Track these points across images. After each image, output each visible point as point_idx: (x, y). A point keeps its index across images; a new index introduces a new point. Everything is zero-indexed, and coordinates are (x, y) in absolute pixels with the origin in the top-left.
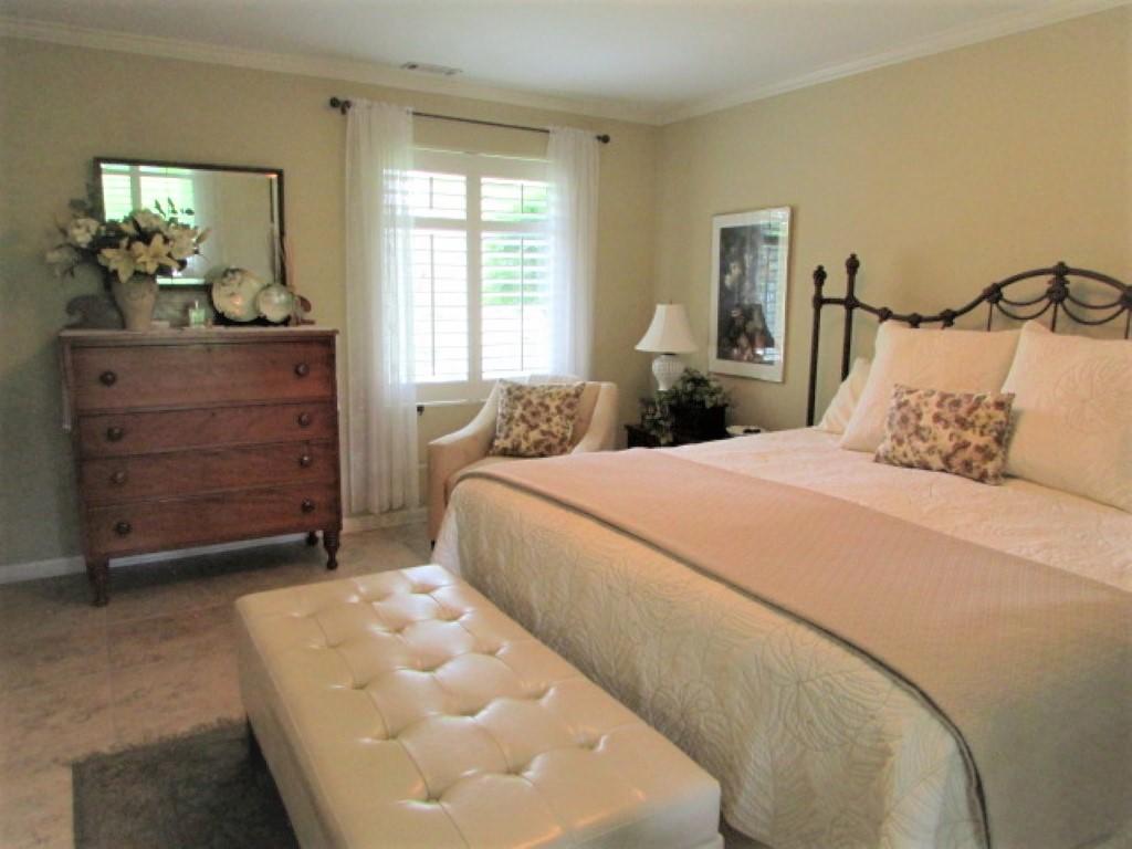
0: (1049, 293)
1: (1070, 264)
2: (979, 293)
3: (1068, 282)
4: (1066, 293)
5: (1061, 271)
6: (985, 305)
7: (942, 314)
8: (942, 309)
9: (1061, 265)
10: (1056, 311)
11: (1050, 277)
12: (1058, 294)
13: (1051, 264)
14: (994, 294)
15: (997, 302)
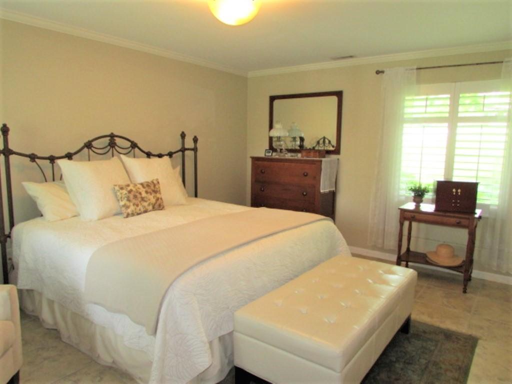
0: (109, 145)
1: (116, 133)
2: (82, 145)
3: (115, 140)
4: (115, 144)
5: (112, 136)
6: (86, 150)
7: (66, 155)
8: (66, 153)
9: (112, 133)
10: (113, 151)
11: (109, 138)
12: (112, 144)
13: (108, 133)
14: (89, 145)
15: (91, 148)
